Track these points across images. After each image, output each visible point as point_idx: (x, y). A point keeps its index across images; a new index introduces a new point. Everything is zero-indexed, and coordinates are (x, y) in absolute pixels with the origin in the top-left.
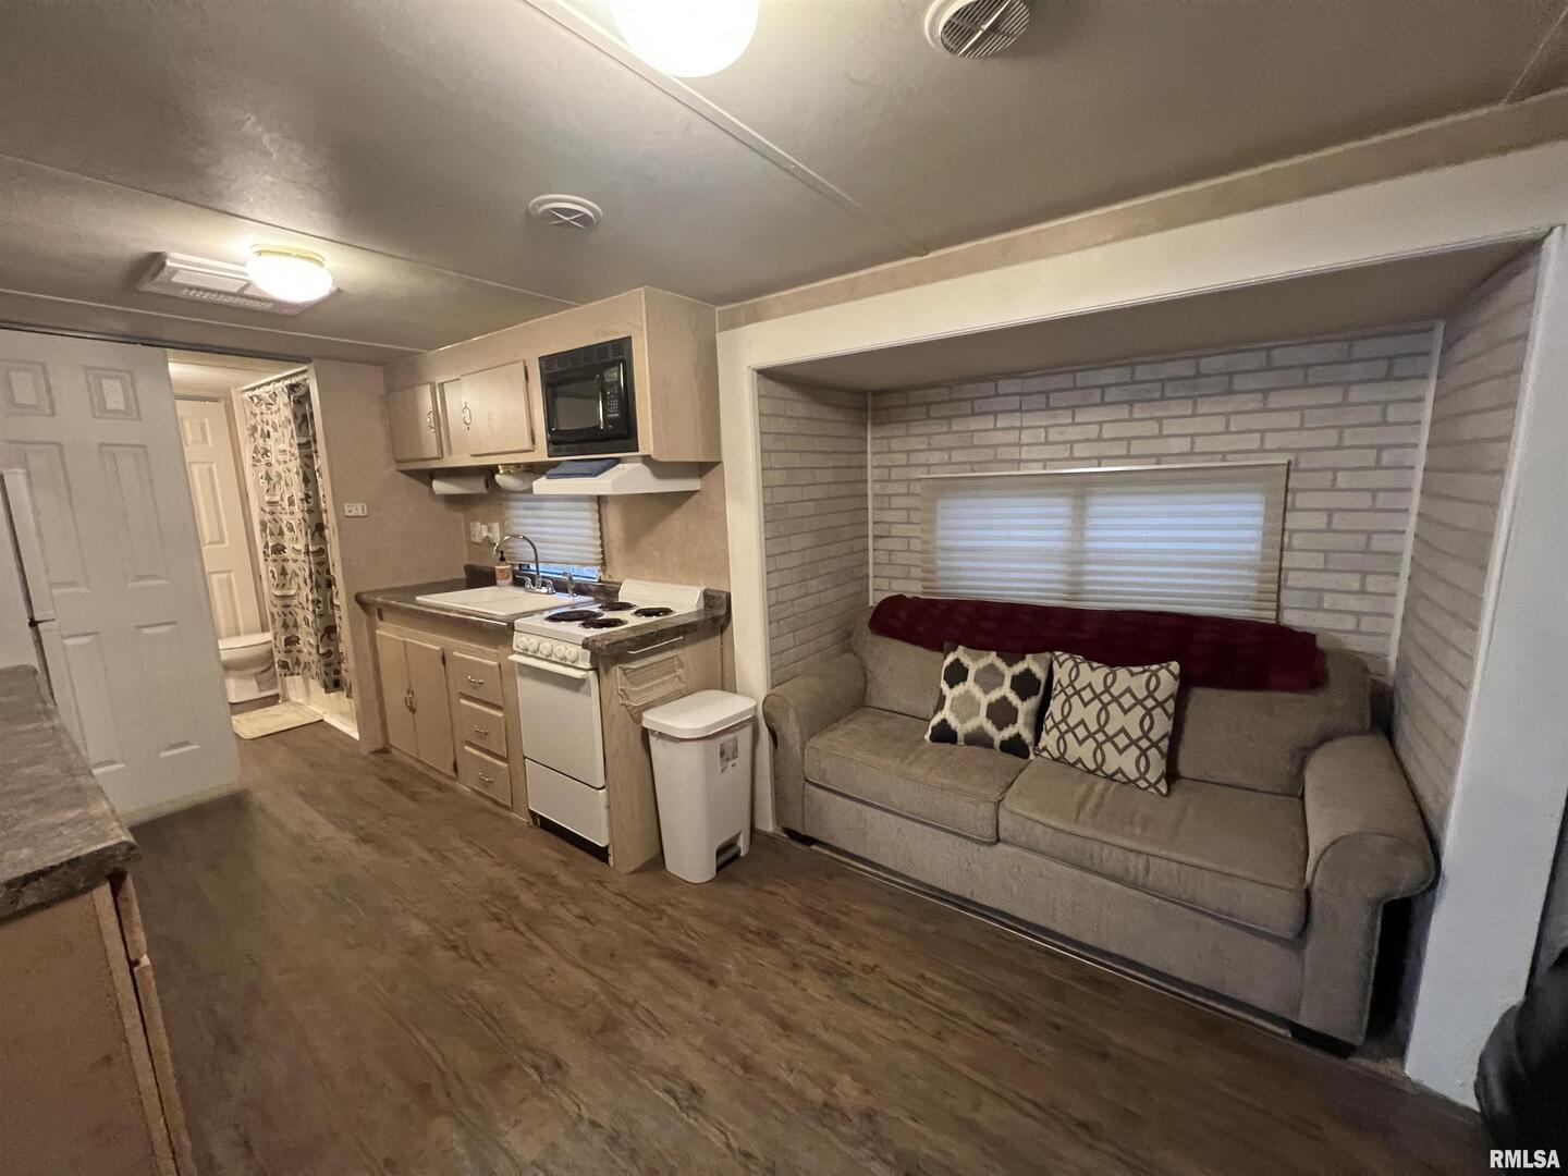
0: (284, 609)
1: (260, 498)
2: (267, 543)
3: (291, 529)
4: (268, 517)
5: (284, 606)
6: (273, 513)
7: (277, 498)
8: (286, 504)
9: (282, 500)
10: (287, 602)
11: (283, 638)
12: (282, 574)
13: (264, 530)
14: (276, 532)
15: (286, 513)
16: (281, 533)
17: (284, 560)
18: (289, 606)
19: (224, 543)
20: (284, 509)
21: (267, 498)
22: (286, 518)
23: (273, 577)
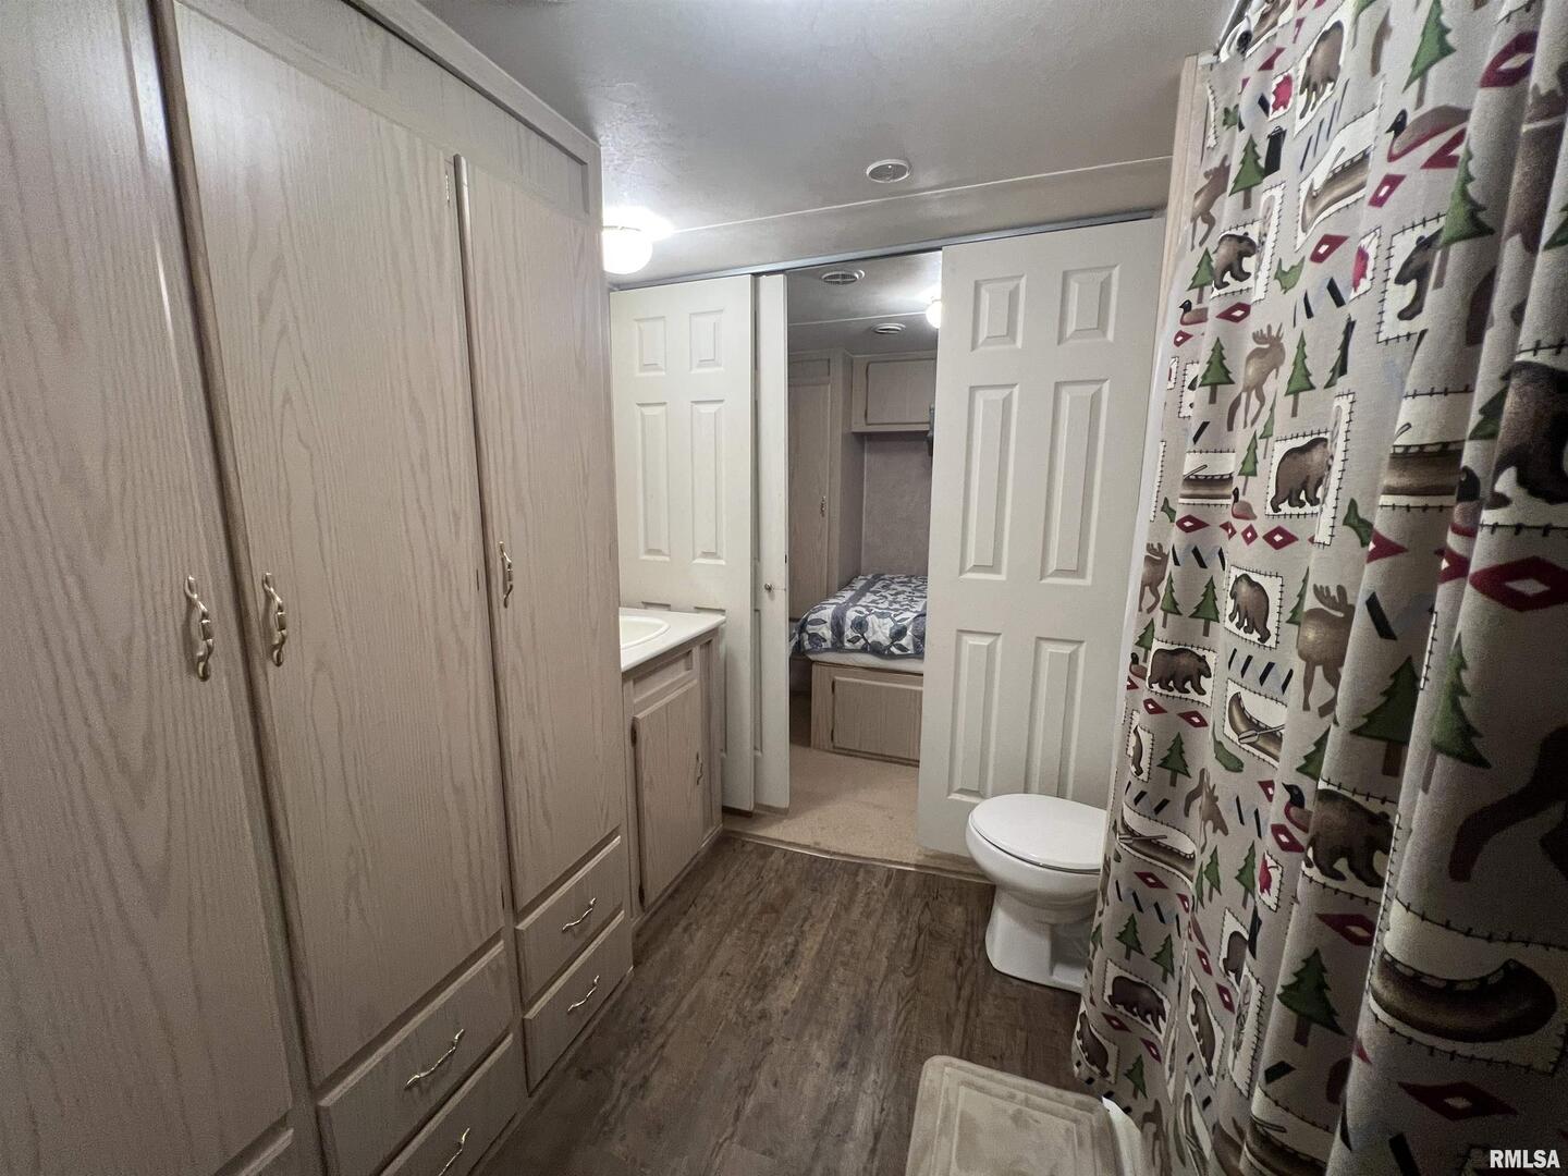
0: (1140, 886)
1: (1170, 462)
2: (1150, 627)
3: (1253, 616)
4: (1175, 539)
5: (1143, 876)
6: (1199, 524)
7: (1230, 464)
8: (1261, 490)
9: (1250, 469)
10: (1159, 867)
11: (1113, 972)
12: (1164, 764)
13: (1150, 583)
14: (1189, 602)
15: (1250, 536)
16: (1206, 611)
17: (1187, 716)
18: (1159, 884)
19: (1083, 576)
20: (1246, 513)
21: (1190, 463)
22: (1242, 557)
23: (1137, 761)
